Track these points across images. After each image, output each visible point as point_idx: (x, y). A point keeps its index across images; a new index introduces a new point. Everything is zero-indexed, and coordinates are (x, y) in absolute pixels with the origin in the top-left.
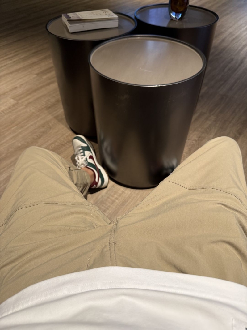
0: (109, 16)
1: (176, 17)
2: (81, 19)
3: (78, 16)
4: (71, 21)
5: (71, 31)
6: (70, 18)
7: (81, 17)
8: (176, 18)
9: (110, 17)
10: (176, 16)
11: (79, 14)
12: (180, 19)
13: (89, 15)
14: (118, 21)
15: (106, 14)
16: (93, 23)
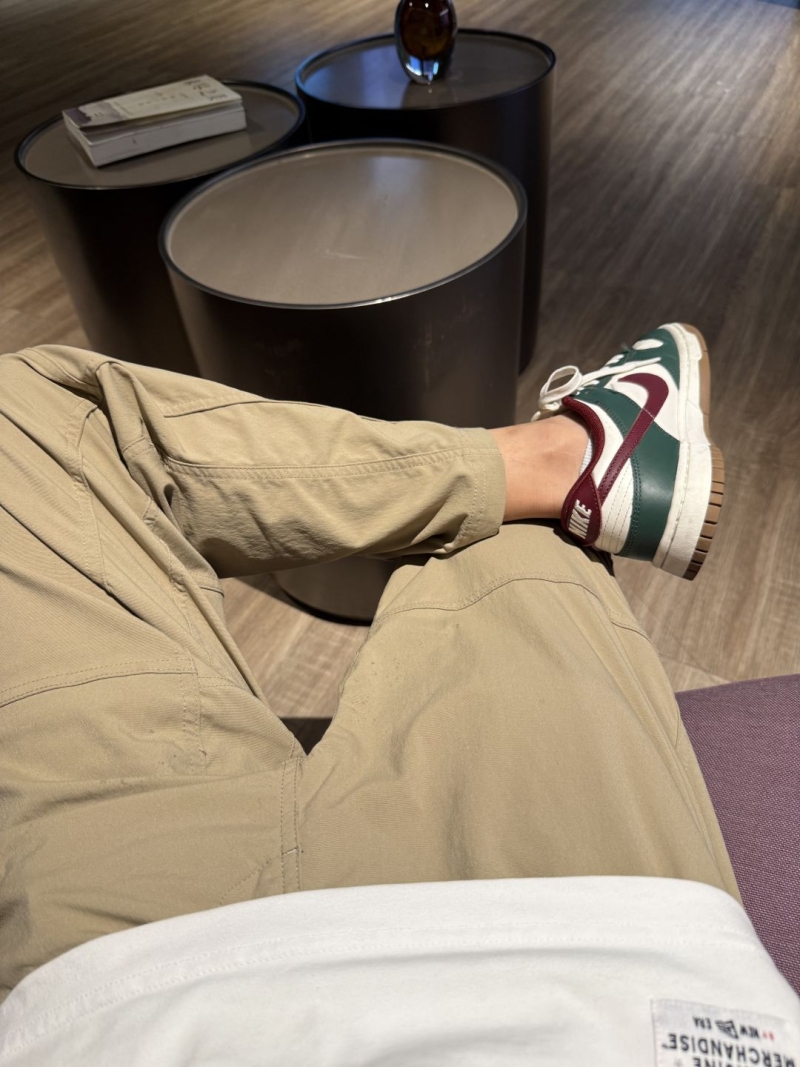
0: (212, 99)
1: (426, 73)
2: (124, 119)
3: (114, 110)
4: (93, 131)
5: (97, 161)
6: (89, 119)
7: (122, 113)
8: (425, 77)
9: (215, 101)
10: (422, 69)
11: (116, 104)
12: (436, 77)
13: (148, 103)
14: (242, 108)
15: (202, 94)
16: (165, 126)
